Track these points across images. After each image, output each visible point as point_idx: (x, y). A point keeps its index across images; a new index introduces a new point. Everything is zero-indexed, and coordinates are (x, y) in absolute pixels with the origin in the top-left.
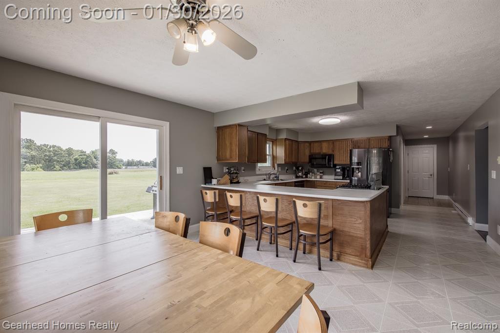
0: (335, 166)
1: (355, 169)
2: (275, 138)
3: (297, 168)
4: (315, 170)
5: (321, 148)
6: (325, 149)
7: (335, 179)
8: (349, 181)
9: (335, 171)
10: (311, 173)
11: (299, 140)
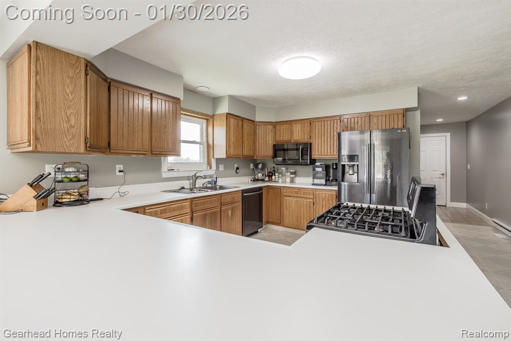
0: (313, 162)
1: (347, 168)
2: (211, 113)
3: (256, 166)
4: (283, 169)
5: (292, 133)
6: (299, 135)
7: (313, 184)
8: (336, 188)
9: (314, 170)
10: (277, 174)
11: (257, 120)
